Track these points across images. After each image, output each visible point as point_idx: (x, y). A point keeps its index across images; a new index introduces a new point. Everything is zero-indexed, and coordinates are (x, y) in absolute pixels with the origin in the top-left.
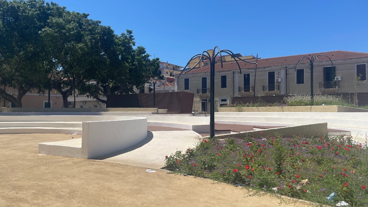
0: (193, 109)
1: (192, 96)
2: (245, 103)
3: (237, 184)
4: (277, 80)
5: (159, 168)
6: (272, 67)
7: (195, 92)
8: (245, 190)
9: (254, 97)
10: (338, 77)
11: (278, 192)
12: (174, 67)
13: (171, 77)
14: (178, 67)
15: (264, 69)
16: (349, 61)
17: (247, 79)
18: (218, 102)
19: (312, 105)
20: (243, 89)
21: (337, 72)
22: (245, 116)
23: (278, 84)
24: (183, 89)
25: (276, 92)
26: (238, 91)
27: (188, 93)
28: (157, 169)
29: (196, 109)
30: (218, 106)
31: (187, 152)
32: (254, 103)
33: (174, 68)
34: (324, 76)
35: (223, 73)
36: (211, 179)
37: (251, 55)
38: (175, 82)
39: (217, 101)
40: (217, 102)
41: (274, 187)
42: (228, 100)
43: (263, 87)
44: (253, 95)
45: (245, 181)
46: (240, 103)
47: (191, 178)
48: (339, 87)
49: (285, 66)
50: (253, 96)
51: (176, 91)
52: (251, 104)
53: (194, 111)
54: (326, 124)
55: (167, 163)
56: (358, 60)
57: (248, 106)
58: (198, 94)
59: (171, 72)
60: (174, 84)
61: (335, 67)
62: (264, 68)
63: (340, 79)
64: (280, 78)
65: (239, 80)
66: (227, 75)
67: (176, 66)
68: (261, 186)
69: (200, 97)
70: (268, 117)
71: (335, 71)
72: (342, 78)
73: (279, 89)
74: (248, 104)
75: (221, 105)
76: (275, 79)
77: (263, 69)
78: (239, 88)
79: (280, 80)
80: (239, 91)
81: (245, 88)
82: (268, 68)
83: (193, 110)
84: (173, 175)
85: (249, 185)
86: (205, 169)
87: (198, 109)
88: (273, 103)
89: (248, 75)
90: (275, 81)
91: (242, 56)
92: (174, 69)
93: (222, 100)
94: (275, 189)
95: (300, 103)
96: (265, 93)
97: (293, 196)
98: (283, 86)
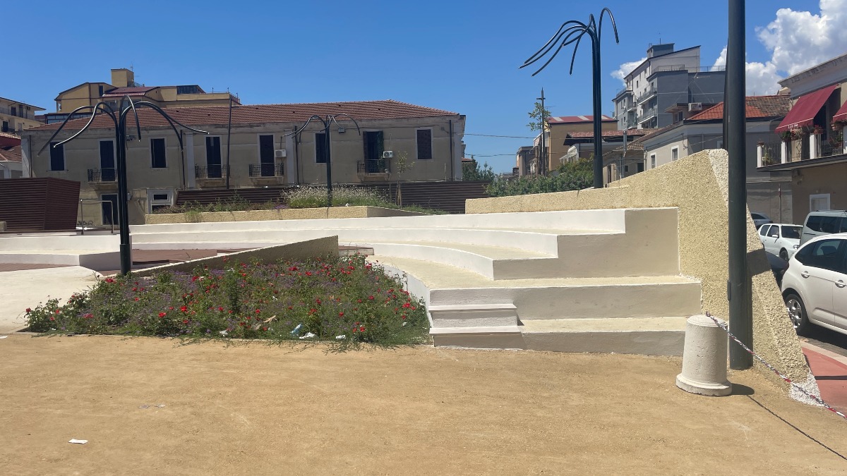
0: (79, 219)
1: (75, 188)
2: (205, 204)
3: (165, 335)
4: (279, 153)
5: (14, 331)
6: (267, 126)
7: (83, 178)
8: (177, 340)
9: (227, 191)
10: (388, 152)
11: (226, 336)
12: (14, 106)
13: (6, 135)
14: (29, 108)
15: (249, 129)
16: (405, 121)
17: (213, 148)
18: (147, 201)
19: (330, 205)
20: (206, 171)
21: (386, 141)
22: (205, 232)
23: (280, 162)
24: (46, 171)
25: (278, 180)
26: (194, 175)
27: (62, 180)
28: (9, 332)
29: (85, 219)
30: (147, 210)
31: (72, 301)
32: (223, 203)
33: (13, 109)
34: (365, 148)
35: (155, 131)
36: (122, 334)
37: (224, 91)
38: (23, 151)
39: (144, 199)
40: (142, 202)
41: (222, 330)
42: (171, 198)
43: (251, 167)
44: (225, 184)
45: (180, 330)
46: (195, 204)
47: (83, 339)
48: (390, 171)
49: (292, 125)
50: (225, 189)
51: (26, 175)
52: (219, 205)
53: (82, 224)
54: (337, 237)
55: (30, 322)
56: (420, 121)
57: (211, 210)
58: (90, 182)
59: (6, 119)
60: (19, 156)
61: (382, 132)
62: (251, 126)
63: (391, 156)
64: (283, 149)
65: (196, 151)
66: (165, 138)
67: (21, 106)
68: (203, 331)
69: (98, 189)
70: (250, 230)
71: (382, 139)
72: (394, 154)
73: (283, 174)
74: (211, 205)
75: (156, 209)
76: (275, 151)
77: (247, 128)
78: (197, 168)
79: (284, 155)
80: (197, 175)
81: (209, 169)
82: (258, 126)
83: (78, 223)
84: (46, 338)
85: (184, 333)
86: (110, 323)
87: (92, 219)
88: (262, 202)
89: (217, 140)
90: (275, 156)
91: (203, 92)
92: (13, 112)
93: (157, 197)
94: (223, 333)
95: (310, 203)
96: (254, 180)
97: (246, 337)
98: (290, 166)
